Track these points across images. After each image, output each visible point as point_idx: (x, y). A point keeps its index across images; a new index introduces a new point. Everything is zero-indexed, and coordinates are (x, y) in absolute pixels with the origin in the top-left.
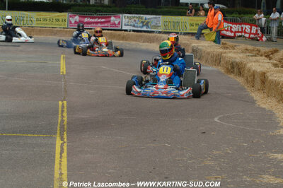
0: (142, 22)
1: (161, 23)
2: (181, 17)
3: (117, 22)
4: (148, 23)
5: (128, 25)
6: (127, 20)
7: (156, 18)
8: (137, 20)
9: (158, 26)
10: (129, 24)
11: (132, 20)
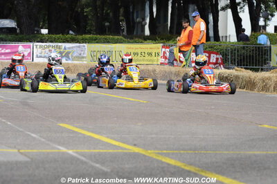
0: (61, 53)
1: (86, 53)
2: (114, 45)
3: (26, 54)
4: (68, 53)
5: (41, 57)
6: (40, 50)
7: (79, 47)
8: (53, 50)
9: (83, 57)
10: (43, 55)
11: (47, 50)
